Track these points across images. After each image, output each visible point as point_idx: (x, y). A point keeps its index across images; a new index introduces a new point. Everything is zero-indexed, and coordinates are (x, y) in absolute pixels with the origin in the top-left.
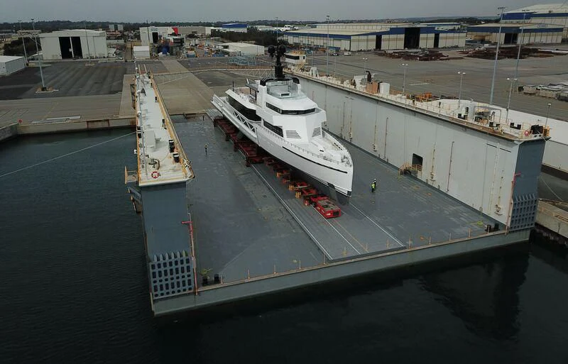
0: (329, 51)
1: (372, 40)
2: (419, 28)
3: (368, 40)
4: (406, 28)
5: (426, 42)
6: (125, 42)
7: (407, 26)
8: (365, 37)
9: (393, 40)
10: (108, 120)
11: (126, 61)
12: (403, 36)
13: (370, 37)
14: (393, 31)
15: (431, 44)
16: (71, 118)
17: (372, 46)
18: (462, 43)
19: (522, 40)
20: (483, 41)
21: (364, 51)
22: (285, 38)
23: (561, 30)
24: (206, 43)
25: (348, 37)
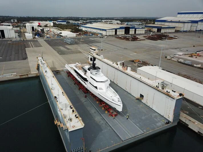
0: (99, 35)
1: (114, 31)
2: (130, 27)
3: (112, 31)
4: (125, 27)
5: (132, 32)
6: (20, 29)
7: (125, 26)
8: (111, 30)
9: (121, 31)
10: (28, 75)
11: (24, 40)
12: (124, 30)
13: (113, 30)
14: (121, 28)
15: (133, 33)
16: (13, 74)
17: (114, 33)
18: (143, 32)
19: (163, 31)
20: (150, 31)
21: (111, 35)
22: (82, 28)
23: (174, 28)
24: (52, 30)
25: (105, 30)
